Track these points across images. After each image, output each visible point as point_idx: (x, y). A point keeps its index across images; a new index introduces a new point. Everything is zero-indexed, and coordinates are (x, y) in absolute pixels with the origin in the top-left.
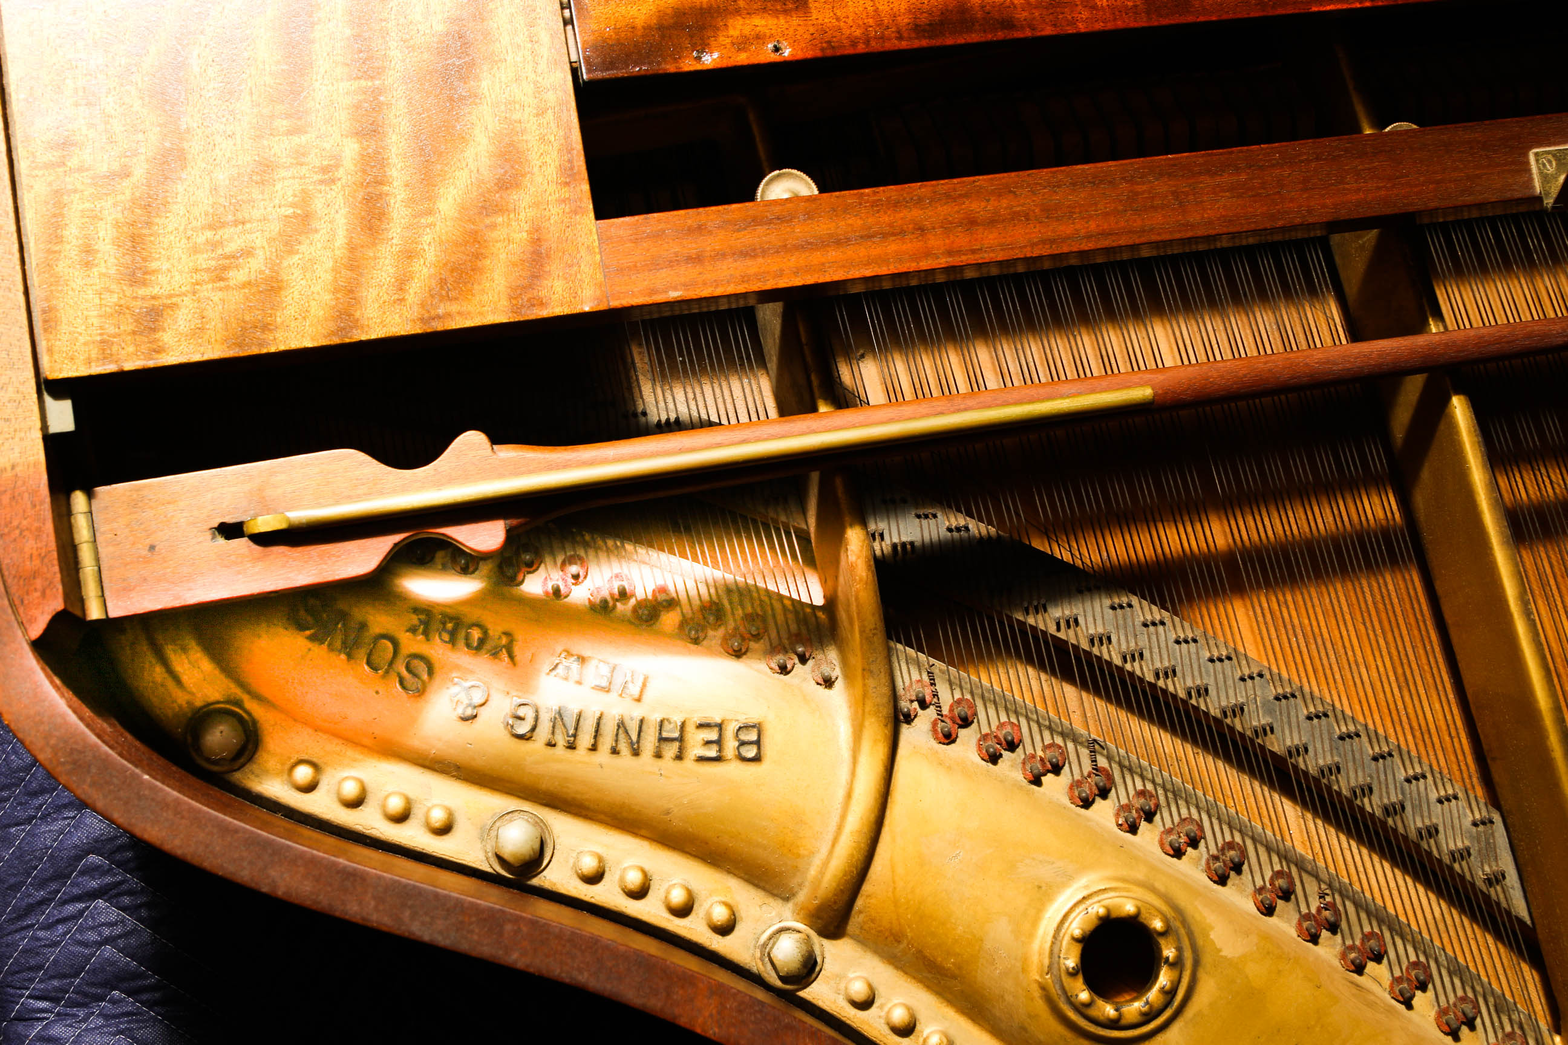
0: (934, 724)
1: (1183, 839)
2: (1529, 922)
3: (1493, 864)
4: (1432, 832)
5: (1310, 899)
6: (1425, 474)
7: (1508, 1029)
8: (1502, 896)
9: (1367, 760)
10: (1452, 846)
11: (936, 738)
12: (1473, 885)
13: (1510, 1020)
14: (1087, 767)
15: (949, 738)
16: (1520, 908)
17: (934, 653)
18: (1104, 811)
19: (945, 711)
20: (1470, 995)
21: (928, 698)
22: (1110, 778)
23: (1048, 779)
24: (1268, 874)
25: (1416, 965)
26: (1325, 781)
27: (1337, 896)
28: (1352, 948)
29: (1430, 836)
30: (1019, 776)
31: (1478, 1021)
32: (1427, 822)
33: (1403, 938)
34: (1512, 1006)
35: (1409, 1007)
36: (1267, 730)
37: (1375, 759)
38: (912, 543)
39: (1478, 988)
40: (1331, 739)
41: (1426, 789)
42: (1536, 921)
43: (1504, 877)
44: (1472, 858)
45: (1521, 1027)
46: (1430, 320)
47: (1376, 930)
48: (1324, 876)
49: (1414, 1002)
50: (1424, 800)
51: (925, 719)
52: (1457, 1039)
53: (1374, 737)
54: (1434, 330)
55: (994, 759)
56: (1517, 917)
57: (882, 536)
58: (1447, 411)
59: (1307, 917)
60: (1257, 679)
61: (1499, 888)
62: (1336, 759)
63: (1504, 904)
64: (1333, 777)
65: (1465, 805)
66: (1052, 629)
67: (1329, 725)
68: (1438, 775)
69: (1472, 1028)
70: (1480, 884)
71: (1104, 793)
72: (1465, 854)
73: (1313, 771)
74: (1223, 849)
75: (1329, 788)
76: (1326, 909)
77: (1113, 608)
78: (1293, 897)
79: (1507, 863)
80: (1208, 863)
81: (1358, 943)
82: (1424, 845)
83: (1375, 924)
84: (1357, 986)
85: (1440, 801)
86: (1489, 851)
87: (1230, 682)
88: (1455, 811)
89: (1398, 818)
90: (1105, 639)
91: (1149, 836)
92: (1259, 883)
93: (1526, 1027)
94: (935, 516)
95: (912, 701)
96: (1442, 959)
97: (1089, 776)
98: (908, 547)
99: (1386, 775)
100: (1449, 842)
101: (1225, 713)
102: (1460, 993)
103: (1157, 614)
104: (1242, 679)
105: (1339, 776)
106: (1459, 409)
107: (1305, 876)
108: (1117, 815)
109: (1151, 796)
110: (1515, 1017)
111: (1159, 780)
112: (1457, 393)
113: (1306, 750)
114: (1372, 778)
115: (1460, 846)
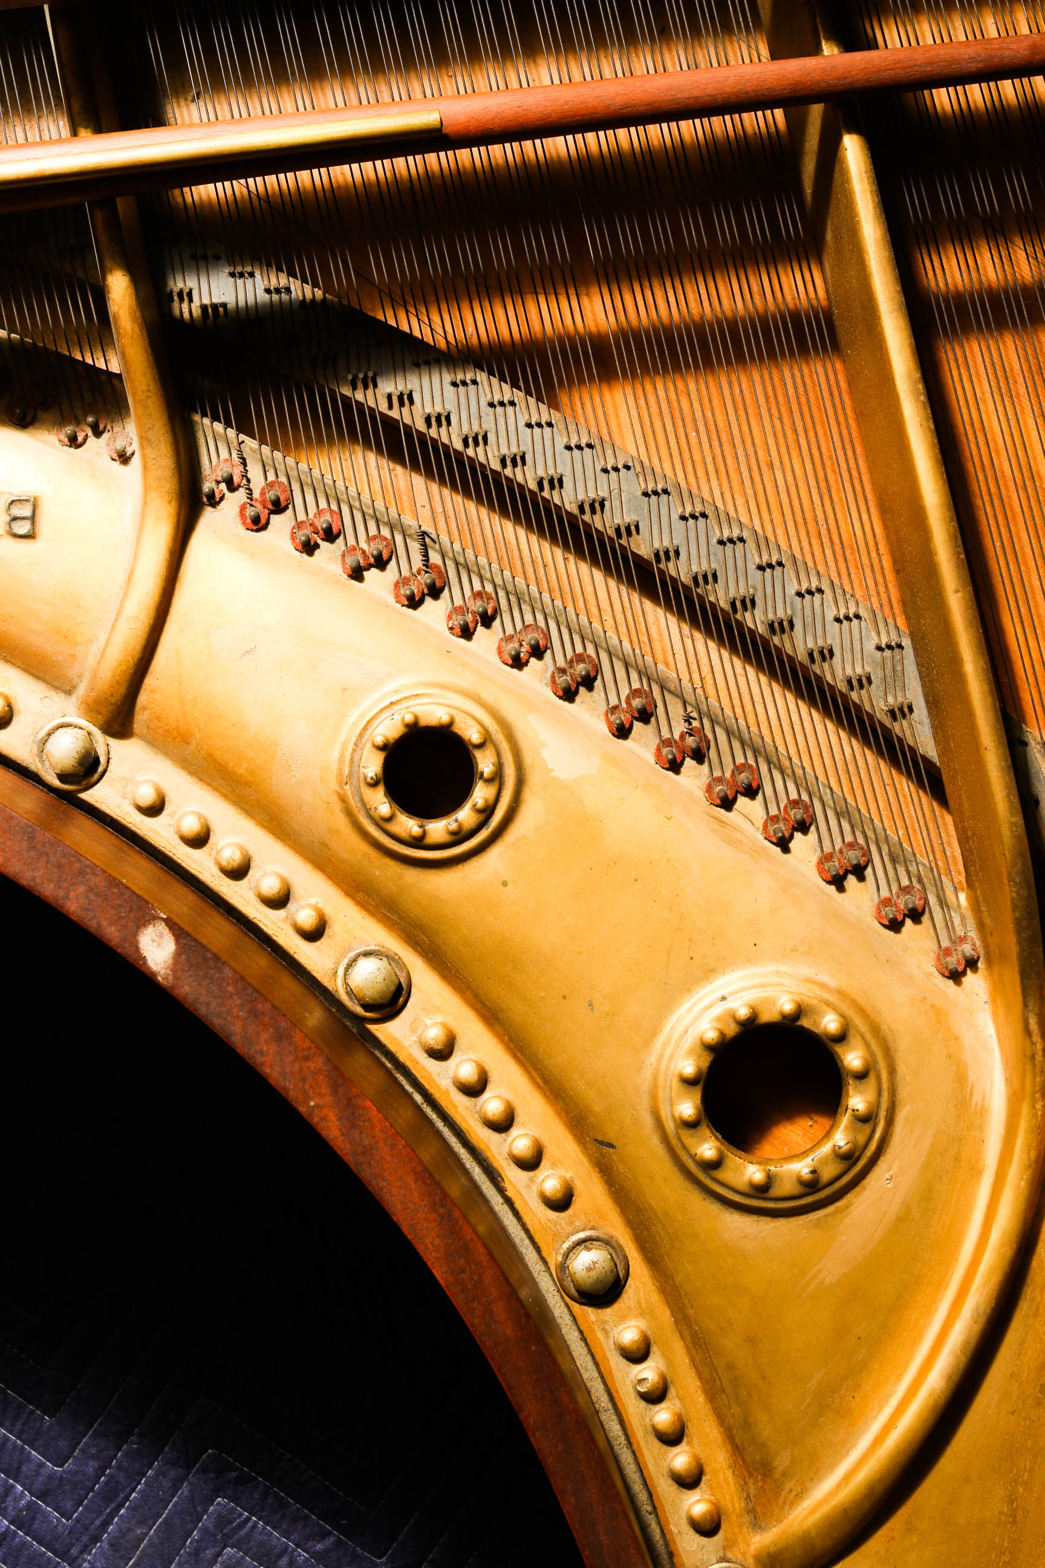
0: (243, 508)
1: (525, 649)
2: (937, 761)
3: (900, 694)
5: (674, 723)
7: (905, 882)
8: (908, 733)
9: (754, 568)
10: (849, 672)
11: (244, 523)
12: (873, 716)
13: (908, 872)
14: (417, 562)
15: (258, 524)
16: (929, 747)
17: (244, 428)
18: (435, 611)
19: (256, 495)
20: (861, 841)
21: (236, 479)
22: (444, 576)
23: (371, 574)
24: (625, 692)
25: (795, 804)
26: (697, 589)
27: (706, 722)
28: (719, 780)
29: (824, 658)
30: (338, 571)
31: (869, 872)
32: (820, 643)
33: (782, 772)
34: (910, 856)
35: (786, 850)
36: (632, 529)
37: (763, 568)
38: (224, 305)
39: (870, 834)
40: (709, 544)
41: (823, 605)
42: (945, 761)
43: (912, 710)
44: (873, 686)
45: (920, 880)
46: (823, 43)
47: (751, 761)
48: (690, 697)
49: (792, 845)
50: (818, 618)
51: (233, 501)
52: (841, 889)
53: (762, 542)
54: (826, 53)
55: (309, 548)
56: (923, 757)
57: (190, 294)
58: (839, 154)
59: (667, 743)
60: (623, 471)
61: (904, 723)
62: (715, 566)
63: (909, 739)
64: (709, 587)
65: (871, 625)
66: (383, 407)
67: (708, 527)
68: (839, 591)
69: (861, 878)
70: (882, 717)
71: (435, 592)
72: (864, 681)
73: (685, 578)
74: (572, 661)
75: (703, 596)
76: (691, 735)
77: (454, 384)
78: (653, 719)
79: (915, 693)
80: (553, 677)
81: (728, 775)
82: (816, 669)
83: (749, 754)
84: (721, 821)
85: (838, 620)
86: (895, 681)
87: (590, 474)
88: (856, 632)
89: (785, 637)
90: (443, 419)
91: (486, 640)
92: (614, 701)
93: (925, 880)
94: (252, 275)
95: (218, 482)
96: (827, 798)
97: (419, 572)
98: (221, 309)
99: (774, 586)
100: (845, 668)
101: (581, 508)
102: (849, 838)
103: (507, 392)
104: (605, 471)
105: (717, 586)
106: (852, 148)
107: (668, 697)
108: (450, 618)
109: (489, 598)
110: (913, 868)
111: (498, 581)
112: (850, 132)
113: (677, 553)
114: (755, 589)
115: (859, 670)
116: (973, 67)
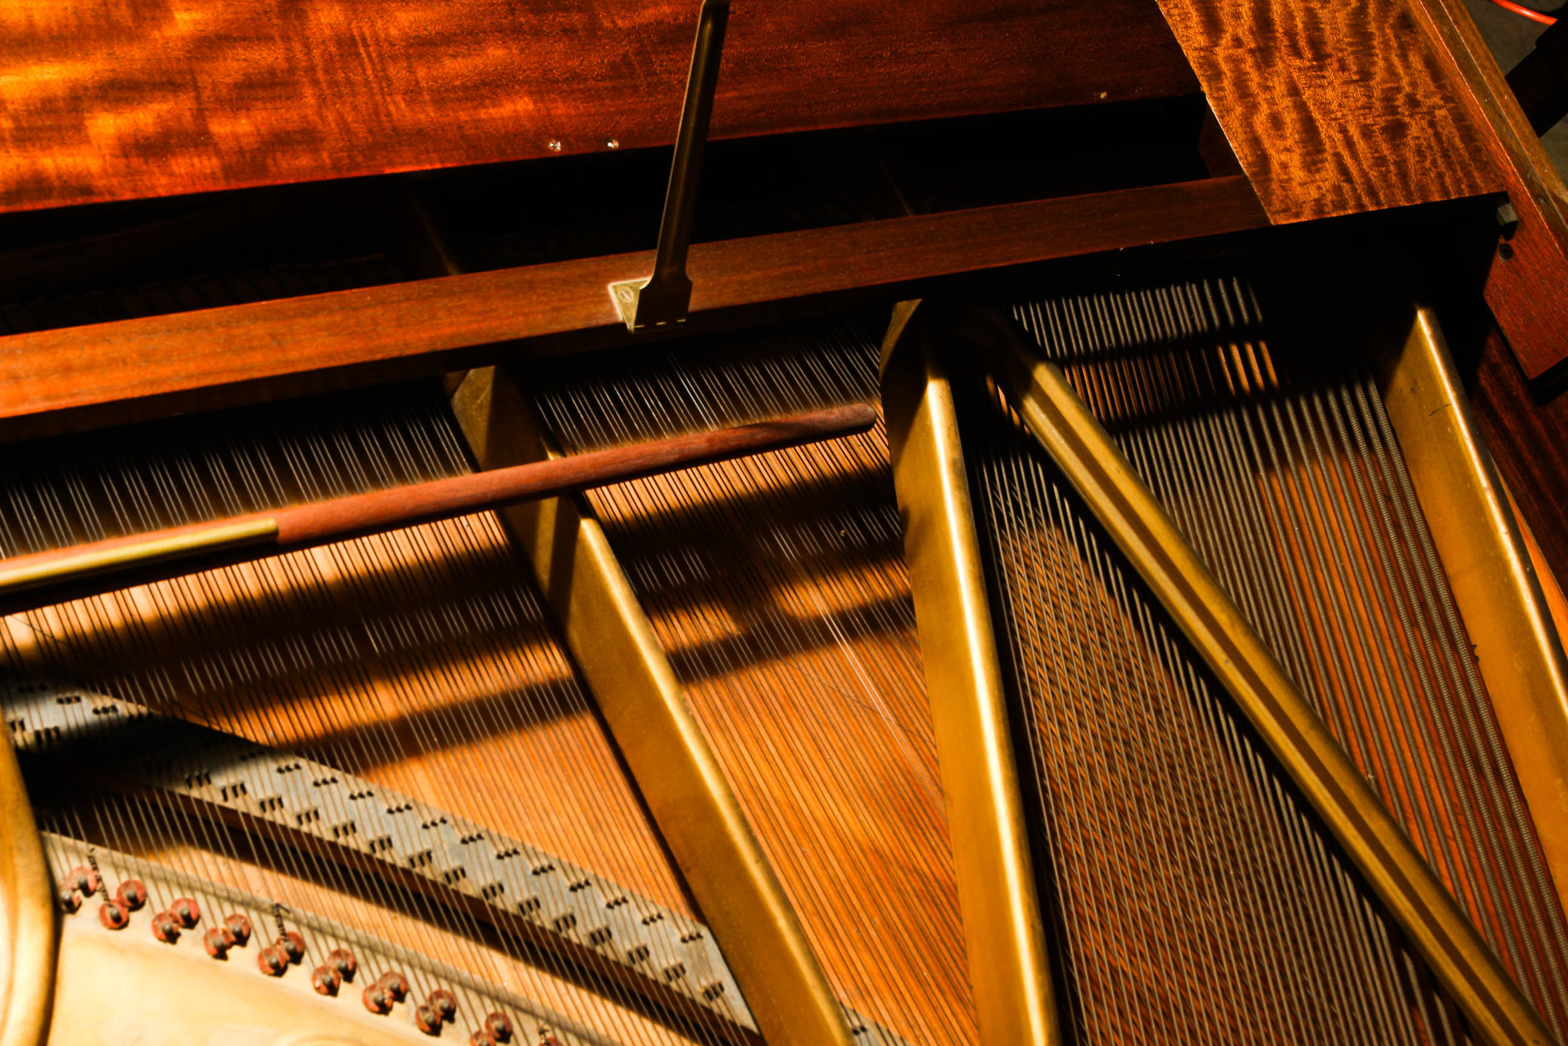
0: (102, 911)
1: (388, 994)
2: (755, 1030)
3: (710, 976)
4: (643, 953)
5: (531, 1038)
8: (724, 1009)
9: (566, 891)
10: (665, 965)
11: (106, 924)
12: (693, 1001)
14: (275, 934)
15: (119, 923)
16: (745, 1019)
17: (94, 838)
18: (299, 977)
19: (113, 895)
21: (92, 885)
22: (300, 941)
23: (234, 952)
24: (483, 1019)
26: (525, 918)
27: (557, 1031)
29: (642, 958)
30: (203, 954)
32: (636, 944)
36: (459, 873)
37: (573, 889)
38: (56, 729)
40: (525, 876)
41: (629, 912)
42: (763, 1029)
43: (722, 989)
44: (688, 974)
46: (547, 451)
48: (540, 1011)
50: (629, 924)
51: (91, 907)
53: (569, 869)
54: (549, 459)
55: (171, 937)
57: (22, 724)
58: (579, 536)
60: (441, 825)
61: (719, 1001)
62: (534, 893)
63: (727, 1016)
64: (534, 913)
65: (672, 924)
66: (219, 800)
67: (521, 862)
68: (639, 900)
70: (700, 999)
71: (296, 957)
72: (679, 970)
73: (512, 909)
74: (431, 999)
75: (531, 924)
77: (280, 771)
78: (512, 1038)
79: (722, 974)
80: (417, 1016)
82: (637, 968)
85: (645, 922)
86: (703, 963)
87: (413, 831)
88: (662, 931)
89: (606, 945)
90: (276, 803)
91: (350, 994)
92: (475, 1029)
94: (78, 700)
95: (74, 890)
97: (278, 942)
98: (53, 734)
99: (586, 903)
100: (658, 964)
101: (411, 861)
103: (327, 772)
104: (425, 827)
105: (540, 912)
106: (589, 532)
107: (521, 1015)
108: (314, 979)
109: (347, 955)
111: (353, 937)
112: (585, 517)
113: (502, 889)
114: (573, 908)
115: (673, 962)
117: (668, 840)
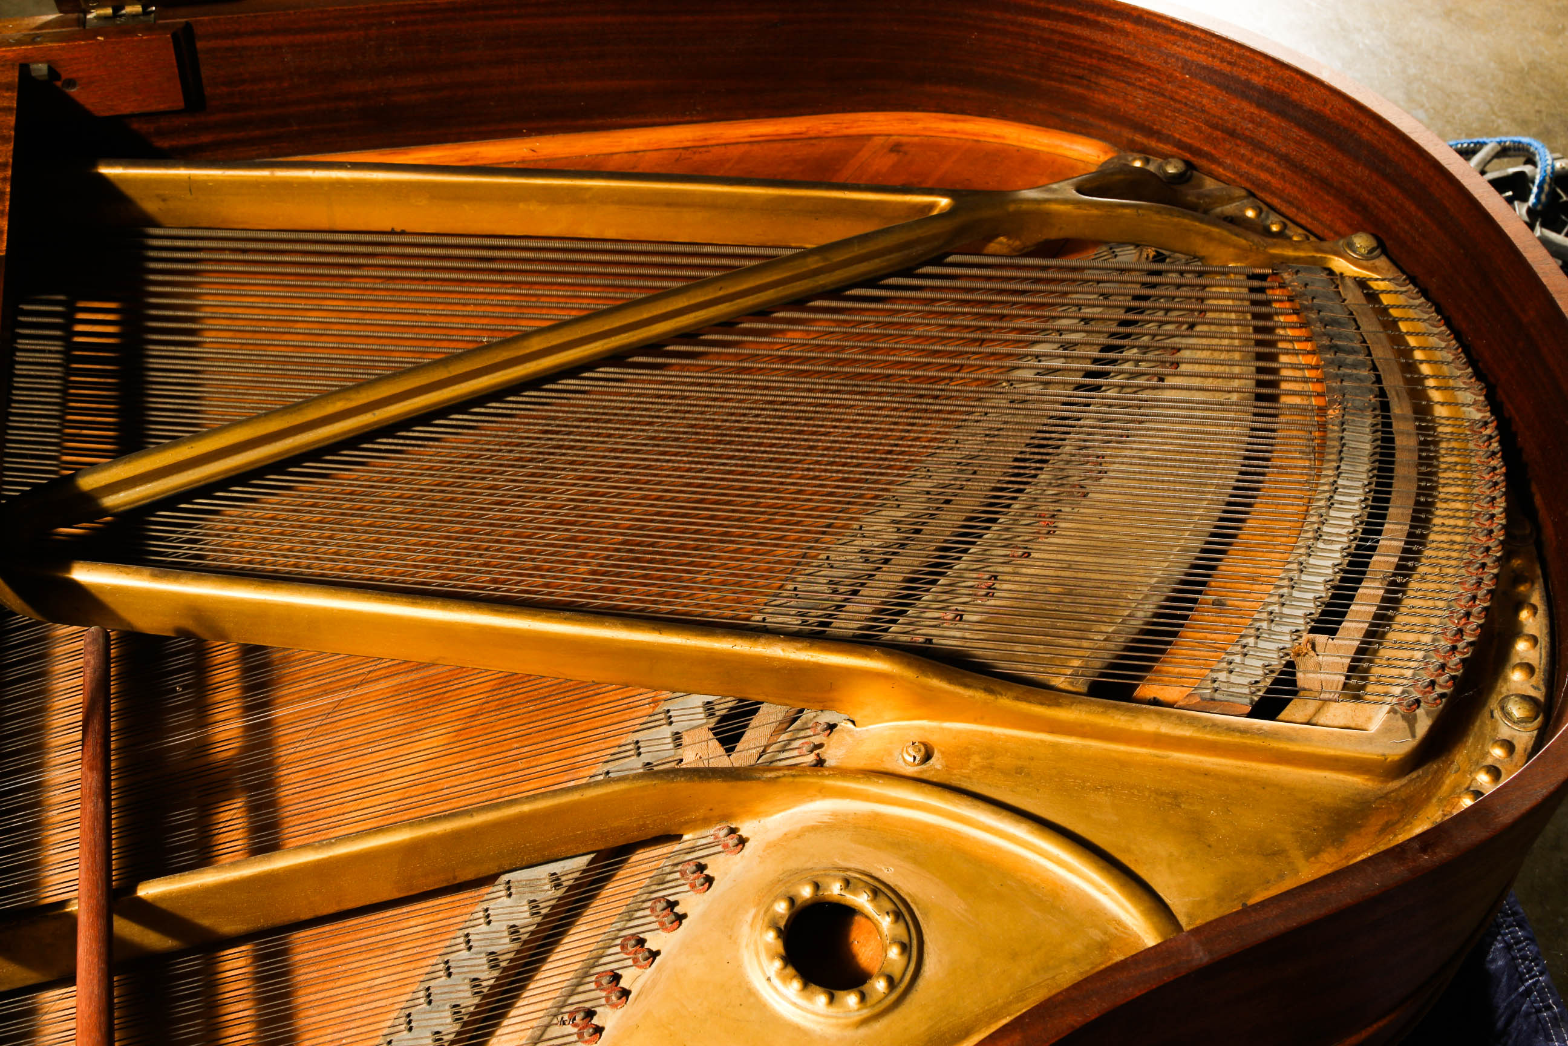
2: (592, 856)
3: (543, 882)
4: (514, 930)
5: (566, 1033)
6: (206, 922)
7: (678, 875)
8: (570, 876)
9: (449, 981)
10: (527, 914)
12: (560, 899)
13: (670, 873)
16: (582, 862)
20: (649, 904)
25: (623, 947)
26: (466, 1018)
27: (564, 1010)
28: (608, 999)
29: (517, 932)
31: (671, 899)
32: (506, 934)
33: (601, 957)
34: (659, 872)
35: (658, 953)
37: (449, 975)
39: (644, 897)
40: (430, 1012)
41: (477, 934)
42: (592, 850)
43: (555, 874)
44: (537, 899)
45: (677, 865)
46: (67, 910)
47: (593, 978)
48: (546, 1020)
49: (654, 949)
50: (487, 936)
52: (685, 916)
53: (431, 976)
54: (76, 908)
56: (588, 865)
58: (150, 900)
59: (580, 1035)
61: (564, 879)
62: (447, 1007)
63: (577, 875)
64: (463, 1010)
65: (493, 902)
67: (418, 1013)
68: (467, 924)
69: (676, 903)
70: (560, 893)
72: (533, 904)
73: (457, 1027)
75: (472, 1014)
76: (574, 1019)
79: (543, 872)
81: (604, 994)
82: (525, 937)
83: (588, 979)
84: (639, 995)
85: (489, 923)
86: (531, 884)
88: (498, 911)
89: (501, 958)
93: (675, 862)
96: (619, 925)
99: (464, 966)
100: (524, 918)
102: (648, 912)
105: (462, 1006)
106: (148, 890)
107: (545, 1037)
110: (668, 869)
112: (135, 891)
113: (438, 1033)
114: (465, 979)
115: (526, 908)
116: (101, 805)
117: (426, 889)
